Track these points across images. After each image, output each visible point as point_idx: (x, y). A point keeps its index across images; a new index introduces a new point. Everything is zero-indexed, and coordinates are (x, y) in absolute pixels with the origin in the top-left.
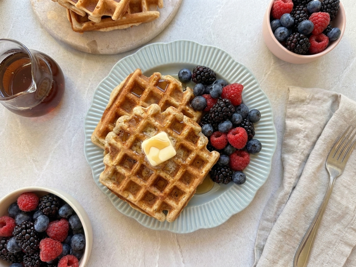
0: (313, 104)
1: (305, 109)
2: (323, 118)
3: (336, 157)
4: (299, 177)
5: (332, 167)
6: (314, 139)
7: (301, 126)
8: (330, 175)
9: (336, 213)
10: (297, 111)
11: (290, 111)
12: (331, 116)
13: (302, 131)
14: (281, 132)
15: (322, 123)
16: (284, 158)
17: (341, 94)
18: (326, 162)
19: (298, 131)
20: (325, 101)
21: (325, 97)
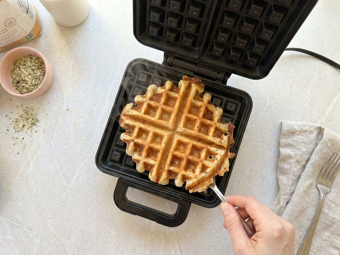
0: (302, 135)
1: (295, 139)
2: (311, 146)
3: (324, 178)
4: (292, 194)
5: (322, 186)
6: (304, 163)
7: (293, 153)
8: (321, 192)
9: (325, 223)
10: (289, 141)
11: (283, 141)
12: (316, 145)
13: (293, 157)
14: (276, 157)
15: (310, 150)
16: (279, 178)
17: (324, 128)
18: (316, 182)
19: (290, 157)
20: (311, 132)
21: (312, 129)
